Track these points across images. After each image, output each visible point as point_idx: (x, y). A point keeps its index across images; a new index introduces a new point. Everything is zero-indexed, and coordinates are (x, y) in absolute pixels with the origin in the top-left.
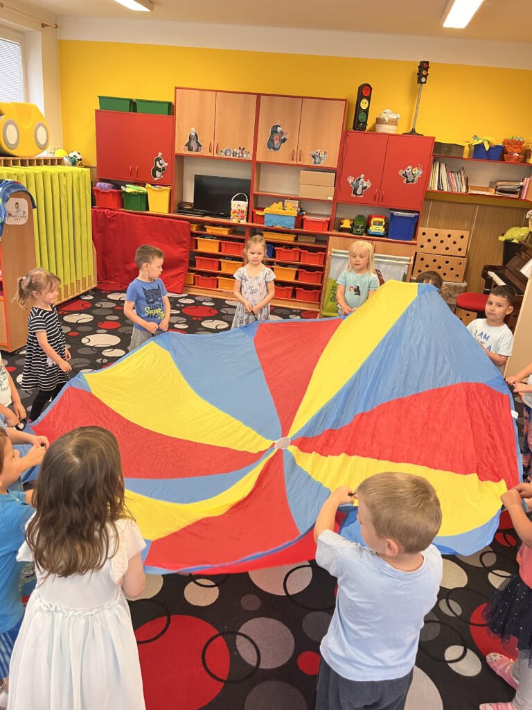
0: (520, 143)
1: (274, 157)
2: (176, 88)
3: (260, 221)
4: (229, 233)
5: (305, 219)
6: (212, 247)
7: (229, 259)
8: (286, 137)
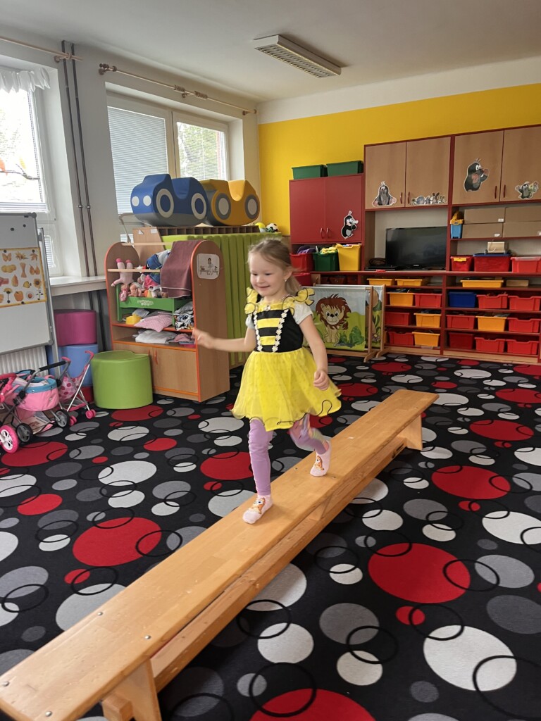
1: (473, 197)
2: (365, 146)
3: (460, 268)
4: (423, 284)
5: (514, 260)
6: (405, 301)
7: (425, 313)
8: (486, 175)
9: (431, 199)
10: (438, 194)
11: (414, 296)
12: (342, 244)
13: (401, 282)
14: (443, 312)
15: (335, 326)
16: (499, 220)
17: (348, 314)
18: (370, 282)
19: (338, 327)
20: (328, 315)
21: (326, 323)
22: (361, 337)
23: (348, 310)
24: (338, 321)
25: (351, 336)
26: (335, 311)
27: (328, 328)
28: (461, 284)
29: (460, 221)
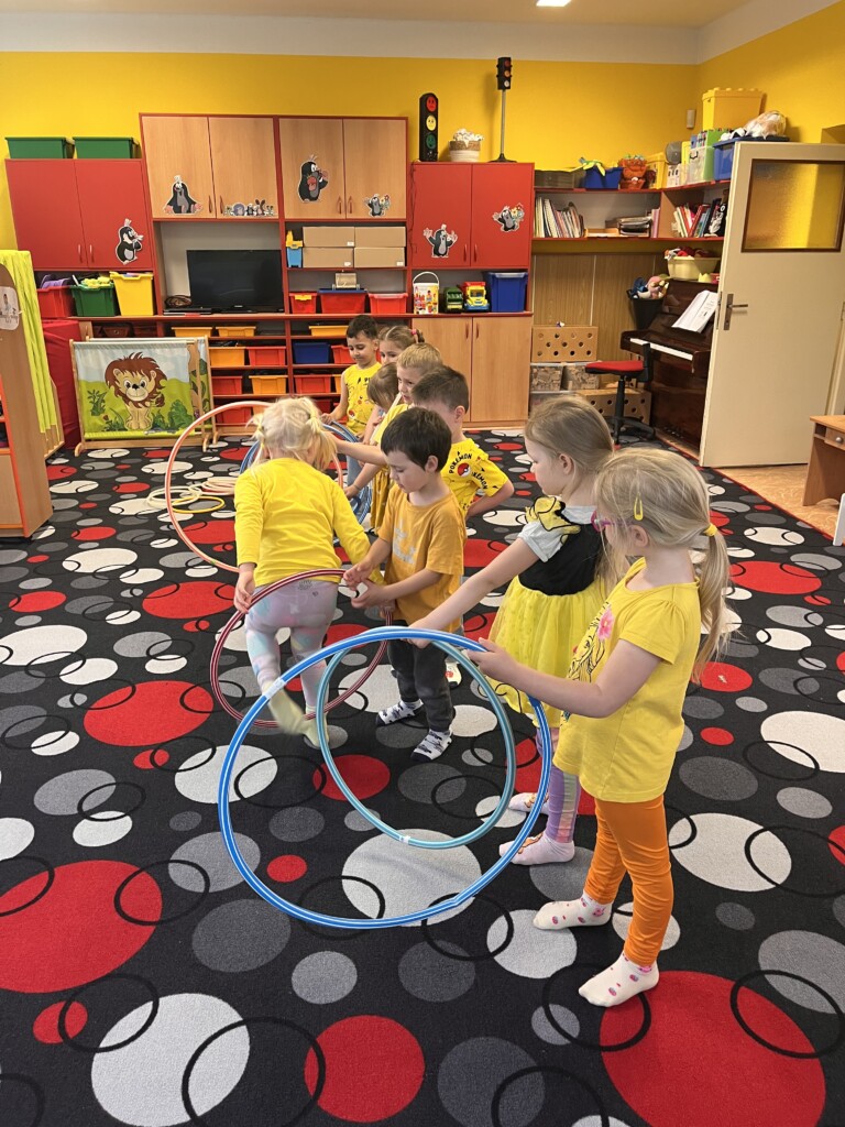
0: (641, 164)
1: (311, 211)
2: (141, 115)
3: (303, 309)
4: (256, 333)
5: (373, 297)
6: (233, 359)
7: (262, 374)
8: (325, 179)
9: (255, 207)
10: (263, 202)
11: (246, 352)
12: (120, 273)
13: (224, 333)
14: (291, 371)
15: (143, 402)
16: (349, 244)
17: (162, 382)
18: (176, 334)
19: (148, 404)
20: (128, 386)
21: (126, 399)
22: (187, 416)
23: (161, 376)
24: (147, 395)
25: (170, 415)
26: (140, 378)
27: (130, 407)
28: (309, 332)
29: (300, 244)
